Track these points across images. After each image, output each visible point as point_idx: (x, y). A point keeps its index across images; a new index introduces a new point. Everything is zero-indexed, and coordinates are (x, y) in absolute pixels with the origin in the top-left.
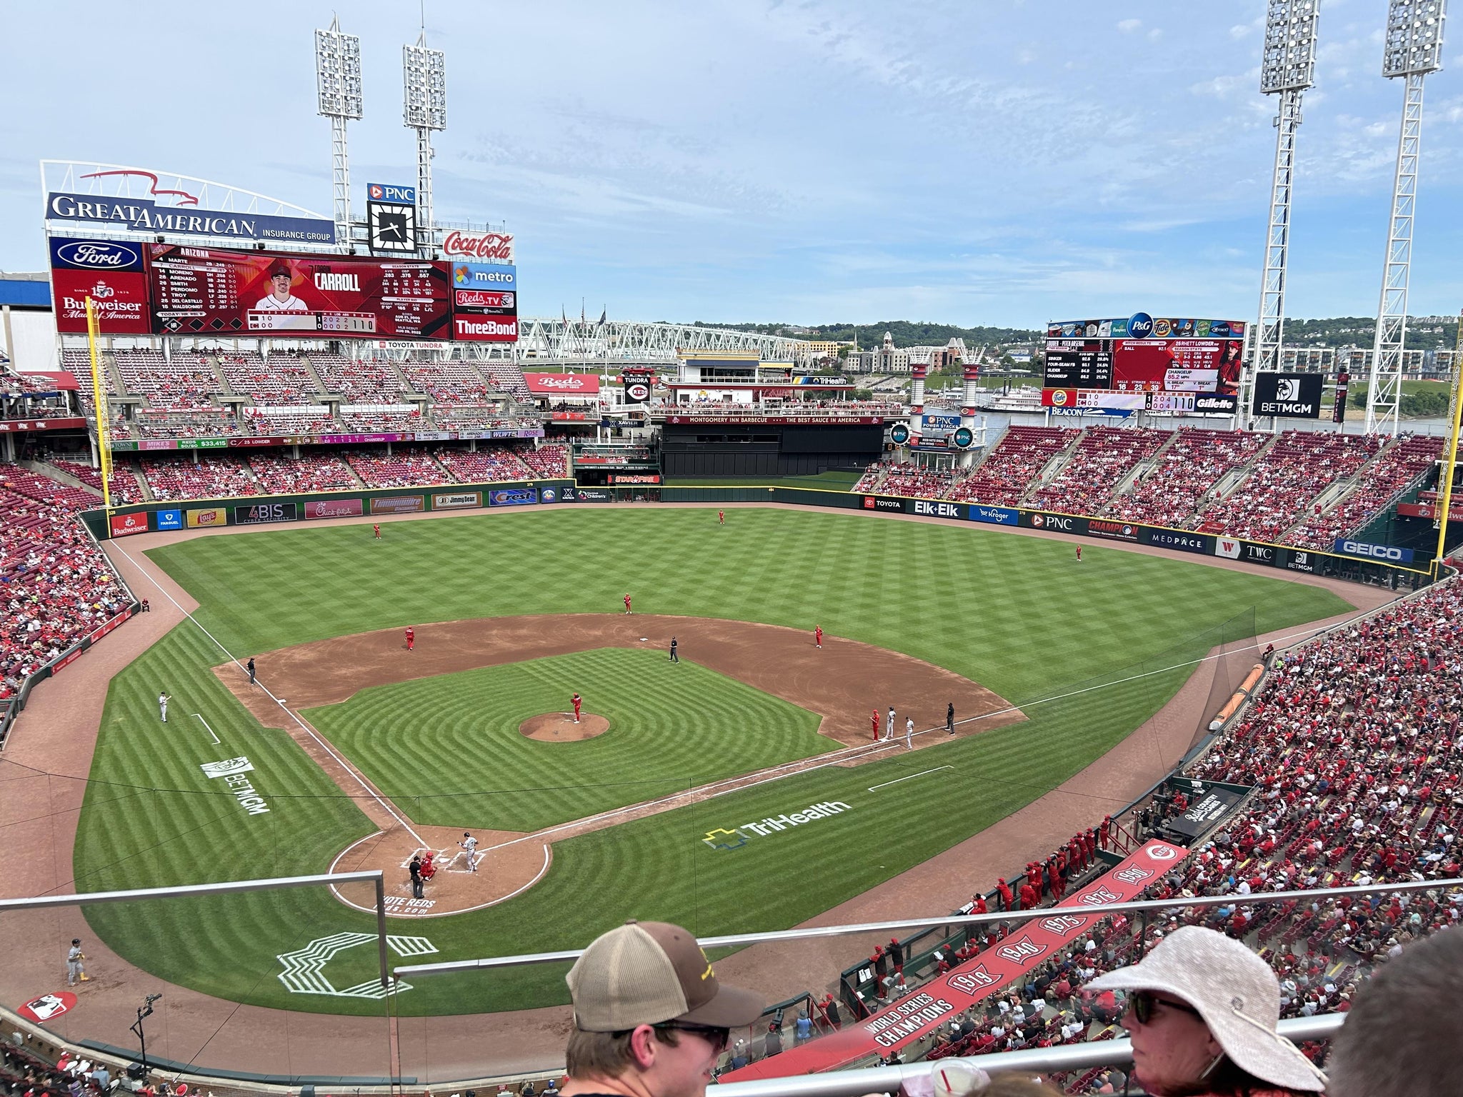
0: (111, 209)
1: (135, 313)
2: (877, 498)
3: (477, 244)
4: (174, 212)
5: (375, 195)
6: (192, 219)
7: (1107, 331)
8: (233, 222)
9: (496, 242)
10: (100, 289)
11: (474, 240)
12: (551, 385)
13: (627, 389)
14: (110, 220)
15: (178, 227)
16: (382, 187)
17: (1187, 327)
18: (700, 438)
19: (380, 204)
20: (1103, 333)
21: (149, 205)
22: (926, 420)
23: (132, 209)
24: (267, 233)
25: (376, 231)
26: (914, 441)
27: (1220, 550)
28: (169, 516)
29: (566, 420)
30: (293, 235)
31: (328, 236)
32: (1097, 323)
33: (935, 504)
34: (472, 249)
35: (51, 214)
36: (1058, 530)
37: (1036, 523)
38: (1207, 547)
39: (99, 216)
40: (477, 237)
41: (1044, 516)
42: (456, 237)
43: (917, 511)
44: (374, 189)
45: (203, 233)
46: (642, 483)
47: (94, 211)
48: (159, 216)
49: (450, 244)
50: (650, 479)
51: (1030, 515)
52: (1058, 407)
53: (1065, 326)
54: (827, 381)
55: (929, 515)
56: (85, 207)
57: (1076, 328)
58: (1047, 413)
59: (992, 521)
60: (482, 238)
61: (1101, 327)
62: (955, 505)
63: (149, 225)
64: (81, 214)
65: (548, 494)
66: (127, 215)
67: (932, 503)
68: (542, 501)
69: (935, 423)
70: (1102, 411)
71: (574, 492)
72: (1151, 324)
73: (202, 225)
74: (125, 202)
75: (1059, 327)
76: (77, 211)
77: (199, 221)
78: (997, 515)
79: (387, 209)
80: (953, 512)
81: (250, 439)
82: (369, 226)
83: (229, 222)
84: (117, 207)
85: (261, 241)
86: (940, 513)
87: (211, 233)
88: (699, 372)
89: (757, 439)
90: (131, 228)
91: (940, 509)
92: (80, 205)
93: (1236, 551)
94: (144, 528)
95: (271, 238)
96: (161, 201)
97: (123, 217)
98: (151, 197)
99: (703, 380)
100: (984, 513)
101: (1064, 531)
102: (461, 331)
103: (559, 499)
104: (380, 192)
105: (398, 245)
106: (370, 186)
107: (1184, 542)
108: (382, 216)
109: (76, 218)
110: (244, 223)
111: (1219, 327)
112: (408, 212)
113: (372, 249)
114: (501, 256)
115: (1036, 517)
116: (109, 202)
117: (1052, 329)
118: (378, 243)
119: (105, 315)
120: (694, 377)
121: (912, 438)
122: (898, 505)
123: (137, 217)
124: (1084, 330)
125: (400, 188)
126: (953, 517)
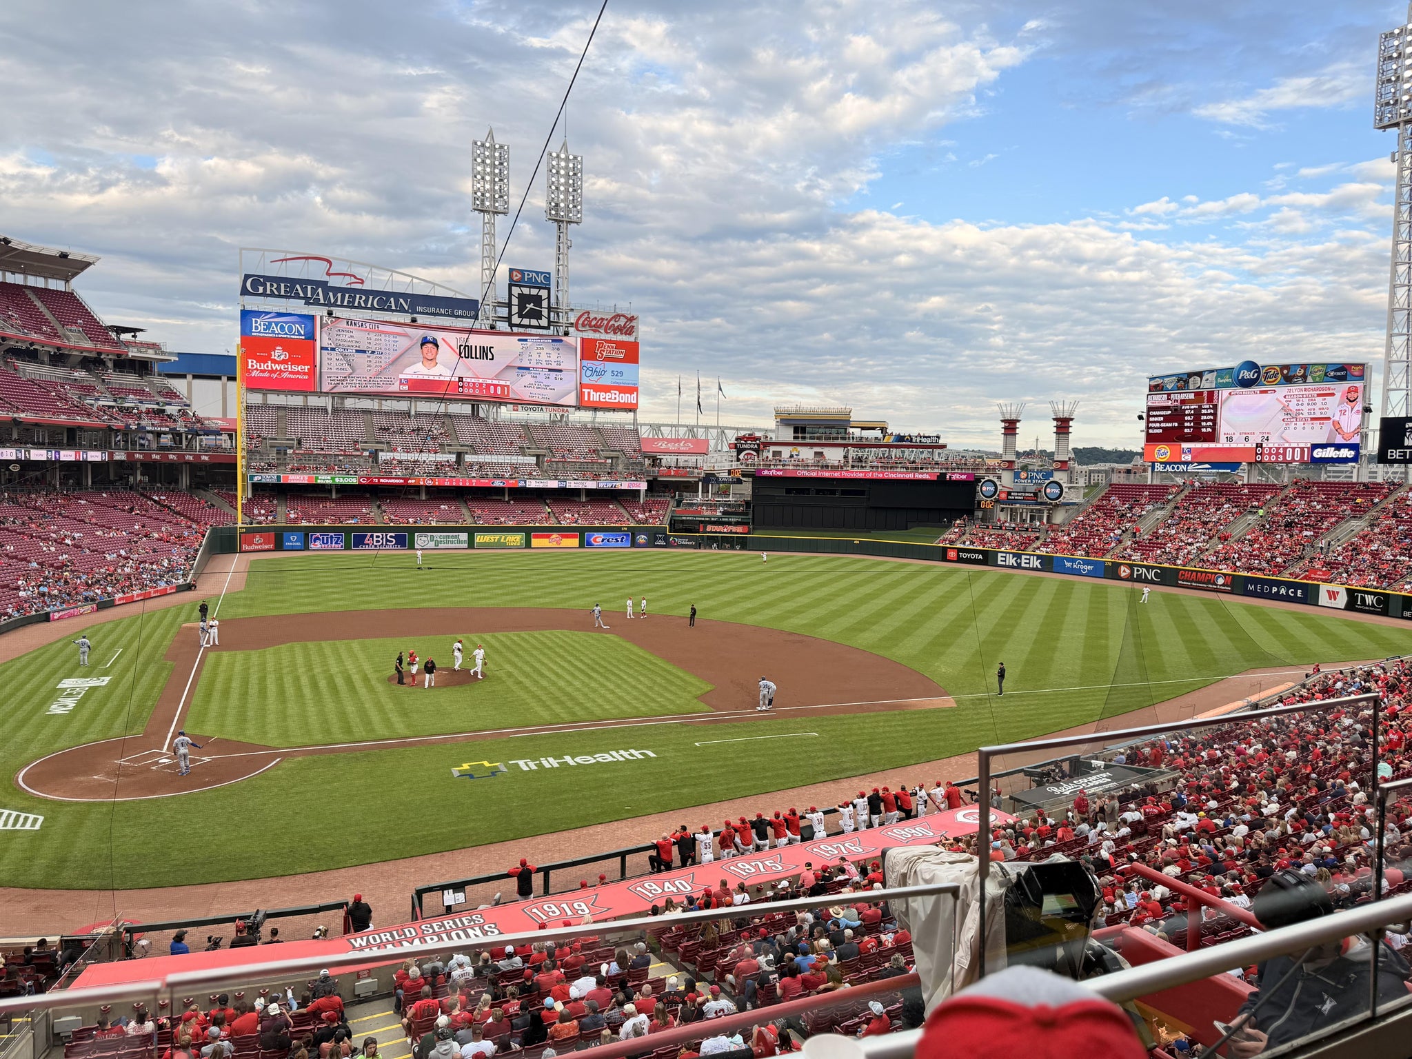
0: (292, 288)
1: (305, 373)
2: (960, 550)
3: (605, 322)
4: (343, 291)
5: (515, 279)
6: (358, 296)
7: (1211, 382)
8: (392, 299)
9: (622, 322)
10: (278, 354)
11: (602, 319)
12: (664, 446)
13: (738, 455)
14: (290, 297)
15: (345, 303)
16: (521, 272)
17: (1300, 372)
18: (788, 491)
19: (520, 286)
20: (1206, 384)
21: (324, 285)
22: (1017, 476)
23: (309, 287)
24: (420, 309)
25: (515, 309)
26: (1003, 496)
27: (1323, 599)
28: (293, 538)
29: (670, 476)
30: (442, 311)
31: (473, 313)
32: (1200, 374)
33: (1018, 556)
34: (600, 326)
35: (244, 292)
36: (1146, 581)
37: (1123, 575)
38: (1309, 596)
39: (283, 293)
40: (606, 317)
41: (1131, 567)
42: (586, 316)
43: (999, 563)
44: (515, 273)
45: (366, 308)
46: (731, 532)
47: (278, 289)
48: (331, 294)
49: (581, 322)
50: (739, 529)
51: (1116, 566)
52: (1161, 463)
53: (1166, 379)
54: (918, 439)
55: (1012, 567)
56: (272, 286)
57: (1179, 381)
58: (1150, 469)
59: (1077, 573)
60: (609, 317)
61: (1204, 378)
62: (1039, 557)
63: (322, 301)
64: (268, 292)
65: (642, 539)
66: (305, 292)
67: (1015, 555)
68: (634, 544)
69: (1027, 478)
70: (1207, 466)
71: (666, 538)
72: (1259, 373)
73: (366, 302)
74: (304, 283)
75: (1159, 381)
76: (265, 289)
77: (364, 298)
78: (1082, 567)
79: (526, 291)
80: (1037, 564)
81: (379, 479)
82: (509, 305)
83: (388, 300)
84: (298, 286)
85: (415, 315)
86: (1023, 565)
87: (373, 308)
88: (792, 430)
89: (844, 492)
90: (307, 303)
91: (1023, 561)
92: (268, 284)
93: (1342, 600)
94: (271, 546)
95: (423, 313)
96: (334, 282)
97: (302, 295)
98: (325, 278)
99: (795, 438)
100: (1068, 564)
101: (1152, 582)
102: (586, 399)
103: (651, 544)
104: (519, 276)
105: (534, 322)
106: (511, 271)
107: (1283, 591)
108: (521, 296)
109: (264, 294)
110: (401, 300)
111: (1336, 371)
112: (544, 293)
113: (511, 325)
114: (626, 334)
115: (1123, 568)
116: (291, 282)
117: (1153, 383)
118: (516, 320)
119: (280, 374)
120: (788, 434)
121: (1001, 492)
122: (981, 557)
123: (312, 295)
124: (1186, 382)
125: (537, 273)
126: (1036, 569)
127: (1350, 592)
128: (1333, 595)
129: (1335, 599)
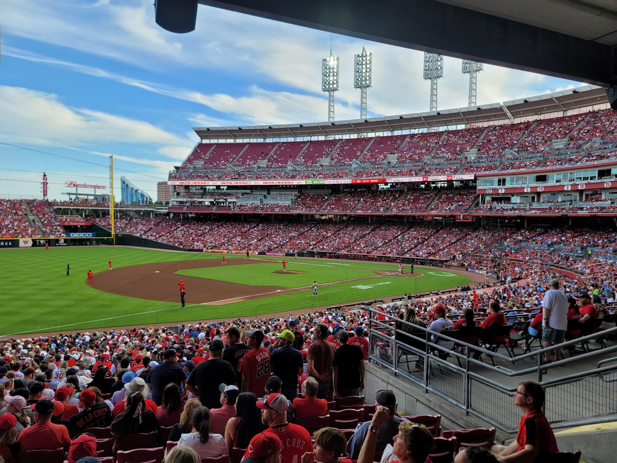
38: (15, 244)
127: (34, 241)
128: (25, 242)
129: (27, 243)
